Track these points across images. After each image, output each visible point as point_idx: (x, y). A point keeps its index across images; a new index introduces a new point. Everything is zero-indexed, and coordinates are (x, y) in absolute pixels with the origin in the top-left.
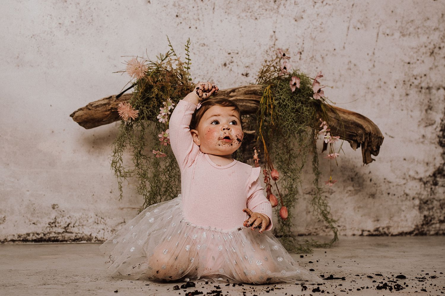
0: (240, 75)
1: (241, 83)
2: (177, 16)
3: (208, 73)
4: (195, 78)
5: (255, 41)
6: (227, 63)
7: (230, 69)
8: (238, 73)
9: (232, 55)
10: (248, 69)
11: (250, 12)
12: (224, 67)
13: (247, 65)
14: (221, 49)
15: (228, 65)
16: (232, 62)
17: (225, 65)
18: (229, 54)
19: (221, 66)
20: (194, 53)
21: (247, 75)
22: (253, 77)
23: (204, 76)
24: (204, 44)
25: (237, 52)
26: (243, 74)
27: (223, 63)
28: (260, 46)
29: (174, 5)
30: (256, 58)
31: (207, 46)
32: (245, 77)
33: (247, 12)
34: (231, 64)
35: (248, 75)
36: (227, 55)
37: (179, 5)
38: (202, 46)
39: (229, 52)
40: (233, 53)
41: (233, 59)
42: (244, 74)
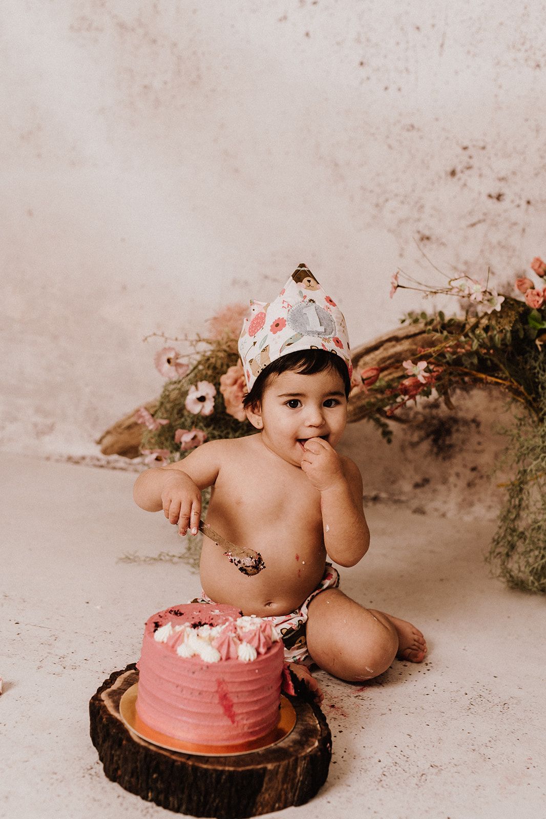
0: (484, 197)
1: (485, 214)
2: (362, 64)
3: (413, 191)
4: (387, 200)
5: (527, 120)
6: (458, 170)
7: (462, 182)
8: (480, 194)
9: (471, 151)
10: (502, 184)
11: (526, 51)
12: (449, 177)
13: (502, 174)
14: (447, 138)
15: (459, 175)
16: (469, 168)
17: (453, 173)
18: (465, 148)
19: (443, 175)
20: (390, 147)
21: (499, 197)
22: (512, 201)
23: (406, 196)
24: (413, 126)
25: (482, 144)
26: (490, 196)
27: (449, 169)
28: (537, 131)
29: (358, 41)
30: (525, 159)
31: (419, 130)
32: (495, 200)
33: (519, 50)
34: (467, 172)
35: (501, 198)
36: (460, 151)
37: (368, 40)
38: (408, 130)
39: (465, 144)
40: (474, 146)
41: (475, 162)
42: (494, 194)
